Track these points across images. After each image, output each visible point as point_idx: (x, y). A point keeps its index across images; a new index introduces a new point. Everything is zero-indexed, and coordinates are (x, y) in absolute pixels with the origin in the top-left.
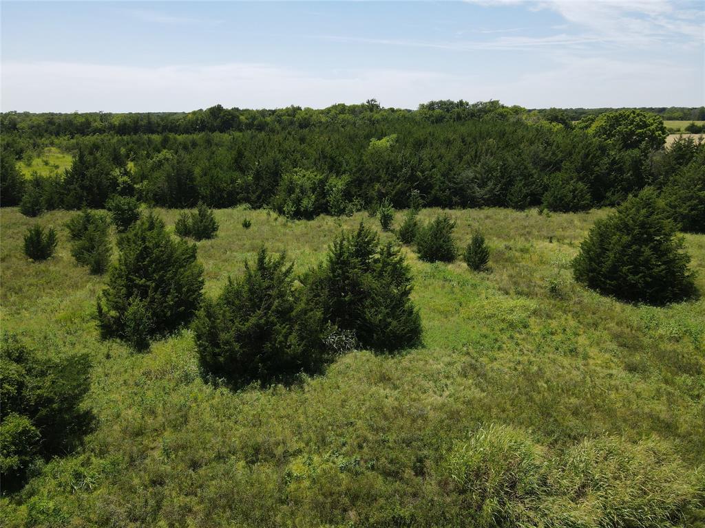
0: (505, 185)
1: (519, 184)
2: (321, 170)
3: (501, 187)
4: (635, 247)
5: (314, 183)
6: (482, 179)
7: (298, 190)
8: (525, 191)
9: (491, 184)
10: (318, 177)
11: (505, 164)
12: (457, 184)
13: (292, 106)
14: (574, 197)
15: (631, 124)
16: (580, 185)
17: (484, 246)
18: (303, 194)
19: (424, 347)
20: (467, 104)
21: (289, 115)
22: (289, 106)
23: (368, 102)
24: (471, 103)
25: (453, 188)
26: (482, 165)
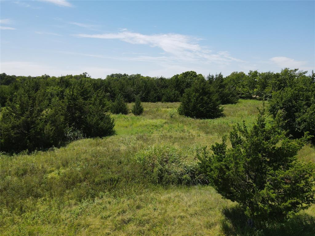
0: (147, 93)
1: (152, 93)
2: (61, 87)
3: (145, 94)
4: (201, 97)
5: (58, 92)
6: (137, 91)
7: (49, 95)
8: (155, 95)
9: (141, 93)
10: (60, 90)
11: (146, 85)
12: (127, 93)
13: (45, 75)
14: (175, 97)
15: (192, 76)
16: (177, 92)
17: (141, 105)
18: (52, 96)
19: (117, 135)
20: (128, 75)
21: (43, 79)
22: (44, 75)
23: (83, 74)
24: (129, 75)
25: (125, 95)
26: (137, 86)
